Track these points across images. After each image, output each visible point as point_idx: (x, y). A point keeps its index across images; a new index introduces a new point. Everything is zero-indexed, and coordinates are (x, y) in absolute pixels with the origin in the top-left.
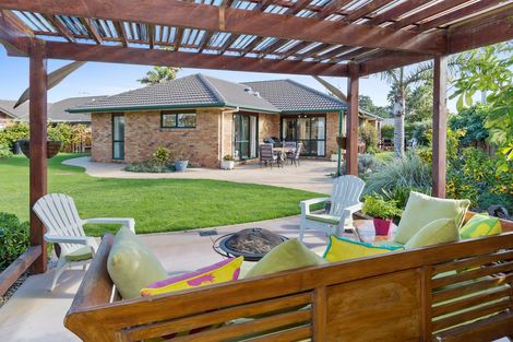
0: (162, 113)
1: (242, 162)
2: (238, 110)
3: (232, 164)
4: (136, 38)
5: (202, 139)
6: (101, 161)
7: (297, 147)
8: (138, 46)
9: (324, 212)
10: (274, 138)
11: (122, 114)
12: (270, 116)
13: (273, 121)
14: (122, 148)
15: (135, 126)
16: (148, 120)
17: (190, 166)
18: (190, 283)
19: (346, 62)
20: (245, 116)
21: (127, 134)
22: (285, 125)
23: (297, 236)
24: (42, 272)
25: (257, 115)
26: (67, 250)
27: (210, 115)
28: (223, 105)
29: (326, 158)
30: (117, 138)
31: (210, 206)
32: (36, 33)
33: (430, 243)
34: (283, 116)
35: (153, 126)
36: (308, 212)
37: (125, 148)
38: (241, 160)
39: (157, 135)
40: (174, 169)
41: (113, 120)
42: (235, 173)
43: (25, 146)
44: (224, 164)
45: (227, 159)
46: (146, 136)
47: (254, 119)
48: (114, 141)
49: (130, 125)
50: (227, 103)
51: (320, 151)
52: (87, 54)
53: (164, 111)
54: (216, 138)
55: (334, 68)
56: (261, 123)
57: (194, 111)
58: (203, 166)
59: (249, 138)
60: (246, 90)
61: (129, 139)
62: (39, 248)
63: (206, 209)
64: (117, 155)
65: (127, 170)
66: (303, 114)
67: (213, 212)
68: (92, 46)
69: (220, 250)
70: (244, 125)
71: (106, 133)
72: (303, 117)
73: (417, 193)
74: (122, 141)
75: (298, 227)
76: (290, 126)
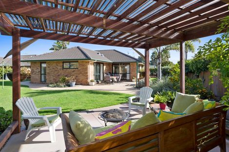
0: (63, 63)
1: (98, 83)
2: (96, 61)
3: (94, 83)
4: (61, 30)
5: (81, 73)
6: (35, 83)
7: (119, 76)
8: (61, 33)
9: (136, 102)
10: (110, 73)
11: (45, 63)
12: (108, 64)
13: (109, 66)
14: (45, 77)
15: (51, 68)
16: (57, 65)
17: (76, 84)
18: (113, 133)
19: (144, 43)
20: (98, 64)
21: (47, 71)
22: (114, 68)
23: (128, 111)
24: (18, 133)
25: (103, 63)
26: (32, 122)
27: (84, 63)
28: (90, 59)
29: (130, 80)
30: (43, 72)
31: (89, 101)
32: (15, 25)
33: (195, 112)
34: (113, 64)
35: (59, 68)
36: (132, 102)
37: (47, 77)
38: (97, 82)
39: (61, 72)
40: (69, 86)
41: (41, 65)
42: (95, 87)
43: (10, 76)
44: (90, 83)
45: (92, 81)
46: (56, 72)
47: (102, 65)
48: (41, 74)
49: (49, 67)
50: (92, 58)
51: (128, 78)
52: (39, 35)
53: (64, 61)
54: (87, 73)
55: (140, 45)
56: (105, 67)
57: (78, 62)
58: (81, 84)
59: (100, 73)
60: (98, 53)
61: (48, 73)
62: (17, 122)
63: (87, 102)
64: (43, 80)
65: (48, 86)
66: (121, 63)
67: (90, 103)
68: (42, 32)
69: (101, 118)
70: (98, 67)
71: (38, 71)
72: (121, 64)
73: (179, 93)
74: (45, 74)
75: (128, 108)
76: (115, 68)
